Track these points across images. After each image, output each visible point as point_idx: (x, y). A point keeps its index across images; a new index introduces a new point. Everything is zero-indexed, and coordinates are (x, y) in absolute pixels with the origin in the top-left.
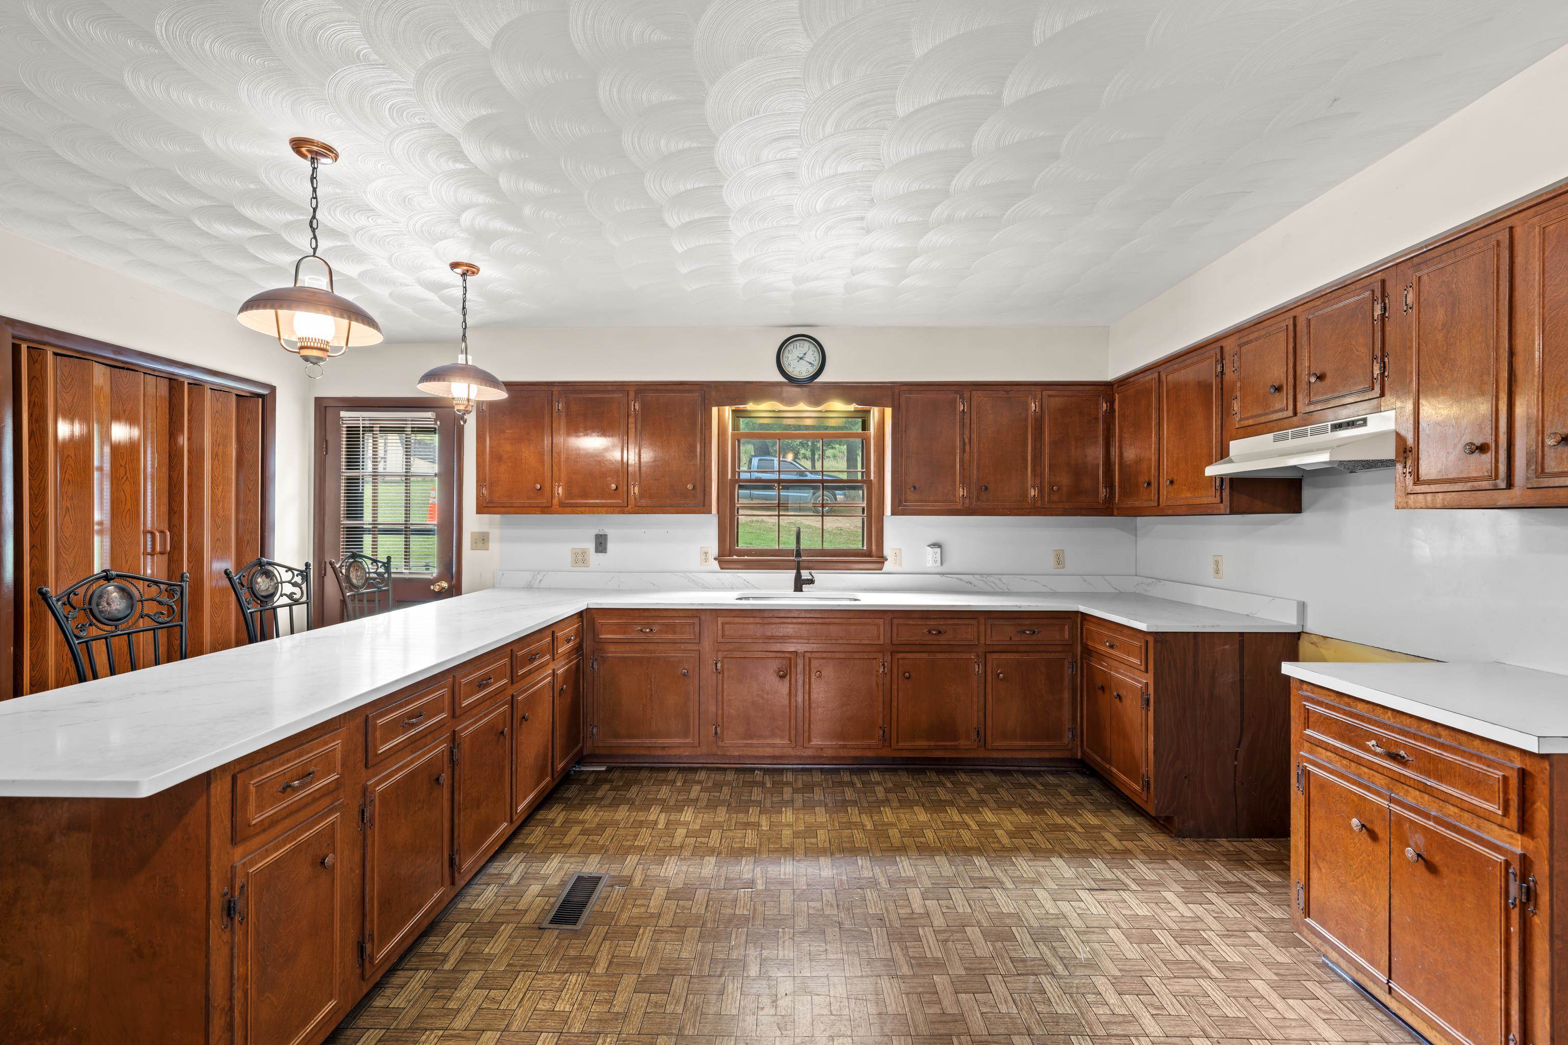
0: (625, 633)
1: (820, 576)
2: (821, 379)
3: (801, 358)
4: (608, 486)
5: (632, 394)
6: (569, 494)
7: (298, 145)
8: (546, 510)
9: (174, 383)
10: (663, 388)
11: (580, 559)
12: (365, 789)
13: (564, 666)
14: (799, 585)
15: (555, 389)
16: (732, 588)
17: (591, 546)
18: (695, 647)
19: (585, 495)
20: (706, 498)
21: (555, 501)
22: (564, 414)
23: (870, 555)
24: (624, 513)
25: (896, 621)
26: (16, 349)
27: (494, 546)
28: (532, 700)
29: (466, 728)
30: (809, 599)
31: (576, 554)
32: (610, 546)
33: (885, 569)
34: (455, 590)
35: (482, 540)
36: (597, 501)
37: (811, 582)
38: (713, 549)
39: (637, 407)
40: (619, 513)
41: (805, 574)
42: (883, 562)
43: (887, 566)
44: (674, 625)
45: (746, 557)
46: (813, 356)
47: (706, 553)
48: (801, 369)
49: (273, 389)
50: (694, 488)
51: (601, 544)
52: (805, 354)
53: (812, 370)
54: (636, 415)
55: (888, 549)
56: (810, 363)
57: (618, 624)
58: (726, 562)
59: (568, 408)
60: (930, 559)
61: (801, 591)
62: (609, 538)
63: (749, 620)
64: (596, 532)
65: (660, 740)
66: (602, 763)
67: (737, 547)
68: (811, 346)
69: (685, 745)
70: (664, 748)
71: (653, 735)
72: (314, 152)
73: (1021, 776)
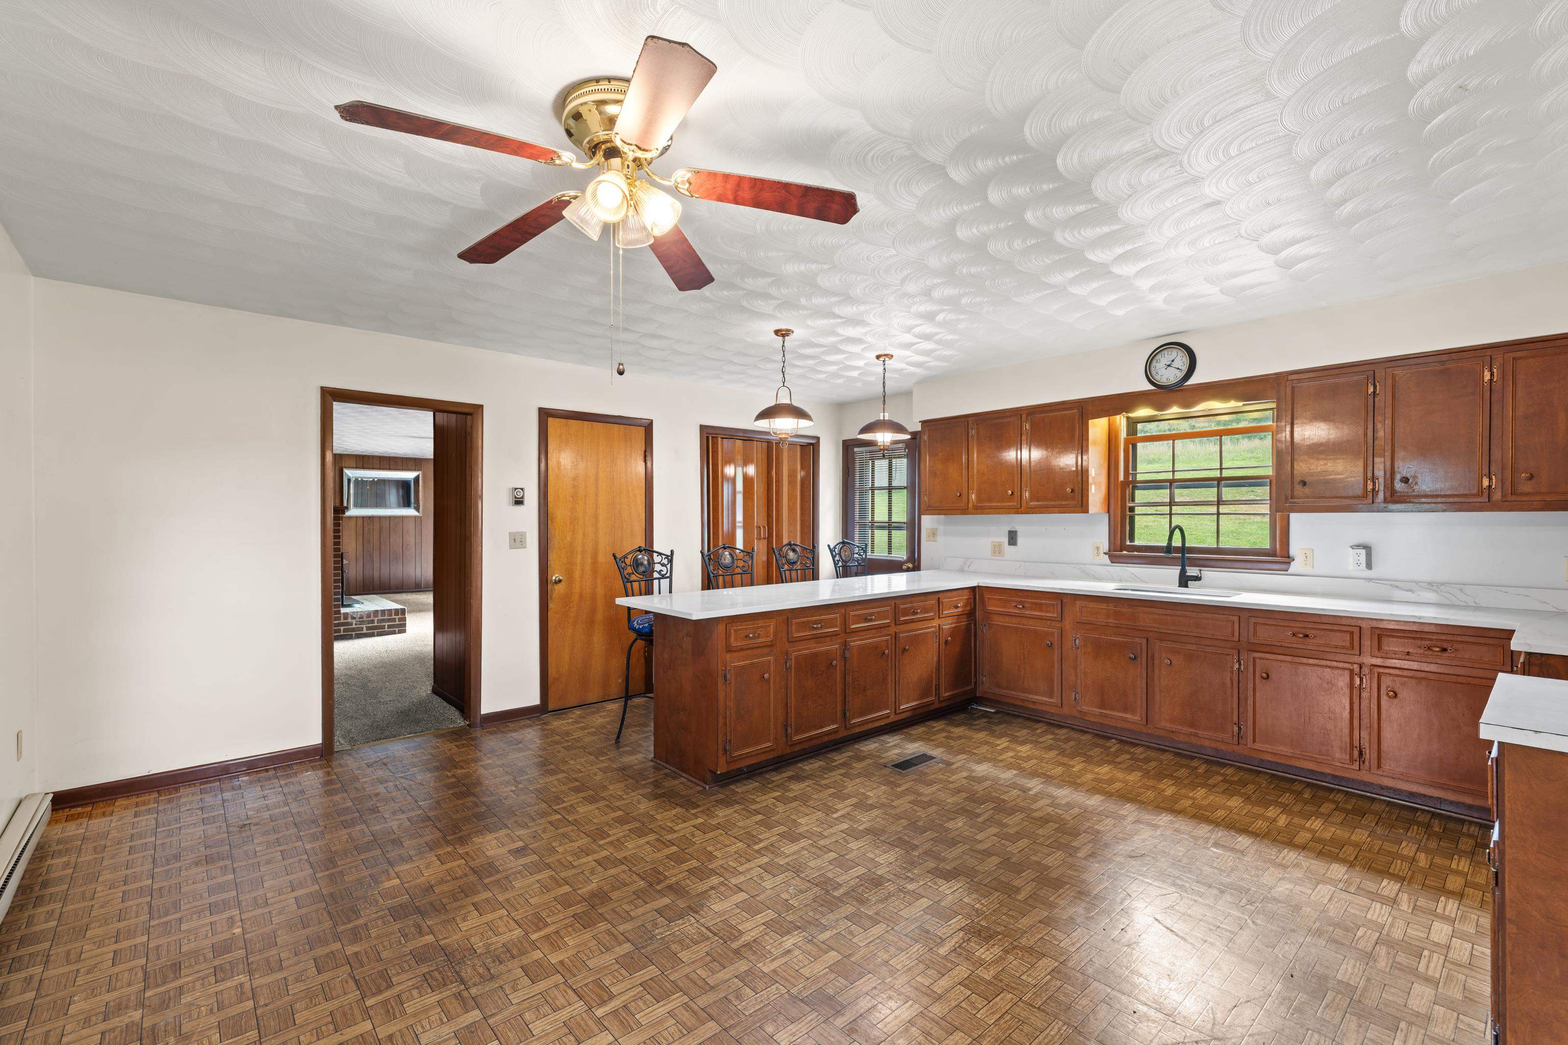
0: (1005, 607)
1: (1209, 574)
2: (1193, 381)
3: (1169, 366)
4: (1006, 492)
5: (1024, 416)
6: (979, 499)
7: (777, 332)
8: (964, 511)
9: (769, 443)
10: (1049, 408)
11: (997, 550)
12: (787, 653)
13: (951, 624)
14: (1184, 581)
15: (970, 419)
16: (1112, 580)
17: (1006, 540)
18: (1059, 625)
19: (990, 500)
20: (1084, 499)
21: (970, 505)
22: (975, 438)
23: (1274, 555)
24: (1018, 513)
25: (1253, 620)
26: (708, 438)
27: (940, 539)
28: (916, 640)
29: (854, 641)
30: (1193, 594)
31: (994, 546)
32: (1020, 540)
33: (1291, 571)
34: (917, 568)
35: (934, 533)
36: (999, 504)
37: (1197, 578)
38: (1104, 544)
39: (1027, 427)
40: (1015, 513)
41: (1192, 571)
42: (1289, 563)
43: (1294, 567)
44: (1042, 604)
45: (1135, 553)
46: (1182, 361)
47: (1098, 548)
48: (1168, 375)
49: (818, 439)
50: (1073, 491)
51: (1013, 538)
52: (1173, 361)
53: (1180, 375)
54: (1027, 433)
55: (1295, 549)
56: (1178, 369)
57: (1000, 600)
58: (1116, 556)
59: (978, 433)
60: (1353, 561)
61: (1186, 586)
62: (1019, 534)
63: (1104, 606)
64: (1009, 528)
65: (1031, 696)
66: (991, 707)
67: (1128, 543)
68: (1179, 352)
69: (1050, 704)
70: (1034, 703)
71: (1025, 691)
72: (782, 333)
73: (1429, 816)
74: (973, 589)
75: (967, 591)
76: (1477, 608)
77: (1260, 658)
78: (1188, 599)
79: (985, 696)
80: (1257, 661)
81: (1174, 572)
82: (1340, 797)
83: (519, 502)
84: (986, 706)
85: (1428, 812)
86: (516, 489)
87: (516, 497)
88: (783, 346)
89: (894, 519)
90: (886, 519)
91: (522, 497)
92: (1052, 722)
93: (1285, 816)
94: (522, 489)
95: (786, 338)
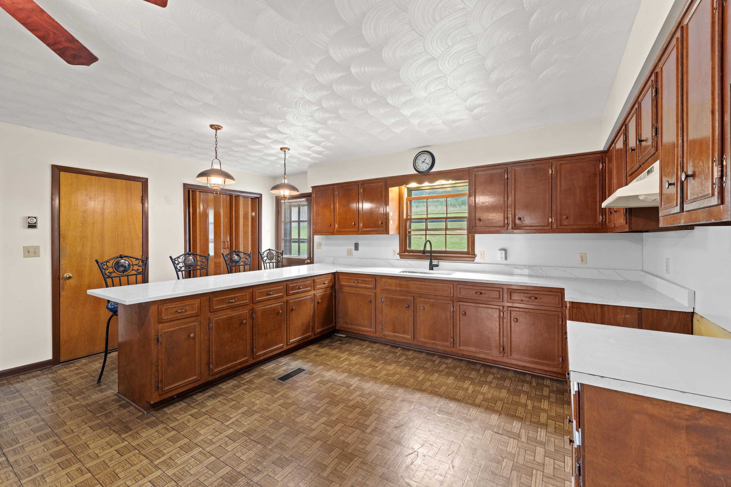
0: (349, 283)
1: (442, 264)
2: (433, 170)
3: (423, 162)
4: (352, 223)
5: (360, 185)
6: (339, 227)
7: (212, 126)
8: (333, 233)
9: (231, 196)
10: (371, 182)
11: (350, 253)
12: (209, 319)
13: (321, 293)
14: (431, 267)
15: (335, 186)
16: (400, 267)
17: (353, 248)
18: (374, 291)
19: (344, 227)
20: (387, 227)
21: (335, 230)
22: (337, 196)
23: (469, 254)
24: (357, 234)
25: (459, 286)
26: (189, 191)
27: (323, 247)
28: (299, 303)
29: (259, 307)
30: (436, 274)
31: (348, 251)
32: (360, 248)
33: (476, 261)
34: (312, 262)
35: (320, 245)
36: (348, 230)
37: (437, 266)
38: (397, 249)
39: (361, 191)
40: (356, 234)
41: (435, 262)
42: (475, 258)
43: (477, 259)
44: (366, 281)
45: (411, 254)
46: (429, 160)
47: (395, 251)
48: (423, 167)
49: (261, 195)
50: (382, 223)
51: (357, 247)
52: (425, 160)
53: (428, 167)
54: (361, 194)
55: (477, 251)
56: (427, 164)
57: (347, 279)
58: (402, 255)
59: (338, 193)
60: (500, 255)
61: (432, 269)
62: (359, 245)
63: (394, 281)
64: (355, 242)
65: (361, 328)
66: (344, 334)
67: (408, 249)
68: (428, 155)
69: (370, 332)
70: (363, 331)
71: (359, 325)
72: (216, 128)
73: (531, 377)
74: (334, 274)
75: (331, 275)
76: (547, 277)
77: (462, 305)
78: (431, 277)
79: (341, 329)
80: (461, 306)
81: (427, 263)
82: (495, 371)
83: (32, 226)
84: (341, 334)
85: (530, 374)
86: (29, 217)
87: (29, 223)
88: (216, 135)
89: (301, 237)
90: (297, 237)
91: (36, 223)
92: (372, 340)
93: (472, 386)
94: (35, 218)
95: (218, 131)
